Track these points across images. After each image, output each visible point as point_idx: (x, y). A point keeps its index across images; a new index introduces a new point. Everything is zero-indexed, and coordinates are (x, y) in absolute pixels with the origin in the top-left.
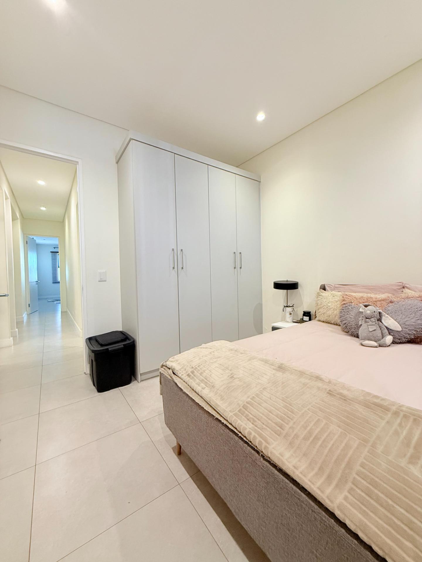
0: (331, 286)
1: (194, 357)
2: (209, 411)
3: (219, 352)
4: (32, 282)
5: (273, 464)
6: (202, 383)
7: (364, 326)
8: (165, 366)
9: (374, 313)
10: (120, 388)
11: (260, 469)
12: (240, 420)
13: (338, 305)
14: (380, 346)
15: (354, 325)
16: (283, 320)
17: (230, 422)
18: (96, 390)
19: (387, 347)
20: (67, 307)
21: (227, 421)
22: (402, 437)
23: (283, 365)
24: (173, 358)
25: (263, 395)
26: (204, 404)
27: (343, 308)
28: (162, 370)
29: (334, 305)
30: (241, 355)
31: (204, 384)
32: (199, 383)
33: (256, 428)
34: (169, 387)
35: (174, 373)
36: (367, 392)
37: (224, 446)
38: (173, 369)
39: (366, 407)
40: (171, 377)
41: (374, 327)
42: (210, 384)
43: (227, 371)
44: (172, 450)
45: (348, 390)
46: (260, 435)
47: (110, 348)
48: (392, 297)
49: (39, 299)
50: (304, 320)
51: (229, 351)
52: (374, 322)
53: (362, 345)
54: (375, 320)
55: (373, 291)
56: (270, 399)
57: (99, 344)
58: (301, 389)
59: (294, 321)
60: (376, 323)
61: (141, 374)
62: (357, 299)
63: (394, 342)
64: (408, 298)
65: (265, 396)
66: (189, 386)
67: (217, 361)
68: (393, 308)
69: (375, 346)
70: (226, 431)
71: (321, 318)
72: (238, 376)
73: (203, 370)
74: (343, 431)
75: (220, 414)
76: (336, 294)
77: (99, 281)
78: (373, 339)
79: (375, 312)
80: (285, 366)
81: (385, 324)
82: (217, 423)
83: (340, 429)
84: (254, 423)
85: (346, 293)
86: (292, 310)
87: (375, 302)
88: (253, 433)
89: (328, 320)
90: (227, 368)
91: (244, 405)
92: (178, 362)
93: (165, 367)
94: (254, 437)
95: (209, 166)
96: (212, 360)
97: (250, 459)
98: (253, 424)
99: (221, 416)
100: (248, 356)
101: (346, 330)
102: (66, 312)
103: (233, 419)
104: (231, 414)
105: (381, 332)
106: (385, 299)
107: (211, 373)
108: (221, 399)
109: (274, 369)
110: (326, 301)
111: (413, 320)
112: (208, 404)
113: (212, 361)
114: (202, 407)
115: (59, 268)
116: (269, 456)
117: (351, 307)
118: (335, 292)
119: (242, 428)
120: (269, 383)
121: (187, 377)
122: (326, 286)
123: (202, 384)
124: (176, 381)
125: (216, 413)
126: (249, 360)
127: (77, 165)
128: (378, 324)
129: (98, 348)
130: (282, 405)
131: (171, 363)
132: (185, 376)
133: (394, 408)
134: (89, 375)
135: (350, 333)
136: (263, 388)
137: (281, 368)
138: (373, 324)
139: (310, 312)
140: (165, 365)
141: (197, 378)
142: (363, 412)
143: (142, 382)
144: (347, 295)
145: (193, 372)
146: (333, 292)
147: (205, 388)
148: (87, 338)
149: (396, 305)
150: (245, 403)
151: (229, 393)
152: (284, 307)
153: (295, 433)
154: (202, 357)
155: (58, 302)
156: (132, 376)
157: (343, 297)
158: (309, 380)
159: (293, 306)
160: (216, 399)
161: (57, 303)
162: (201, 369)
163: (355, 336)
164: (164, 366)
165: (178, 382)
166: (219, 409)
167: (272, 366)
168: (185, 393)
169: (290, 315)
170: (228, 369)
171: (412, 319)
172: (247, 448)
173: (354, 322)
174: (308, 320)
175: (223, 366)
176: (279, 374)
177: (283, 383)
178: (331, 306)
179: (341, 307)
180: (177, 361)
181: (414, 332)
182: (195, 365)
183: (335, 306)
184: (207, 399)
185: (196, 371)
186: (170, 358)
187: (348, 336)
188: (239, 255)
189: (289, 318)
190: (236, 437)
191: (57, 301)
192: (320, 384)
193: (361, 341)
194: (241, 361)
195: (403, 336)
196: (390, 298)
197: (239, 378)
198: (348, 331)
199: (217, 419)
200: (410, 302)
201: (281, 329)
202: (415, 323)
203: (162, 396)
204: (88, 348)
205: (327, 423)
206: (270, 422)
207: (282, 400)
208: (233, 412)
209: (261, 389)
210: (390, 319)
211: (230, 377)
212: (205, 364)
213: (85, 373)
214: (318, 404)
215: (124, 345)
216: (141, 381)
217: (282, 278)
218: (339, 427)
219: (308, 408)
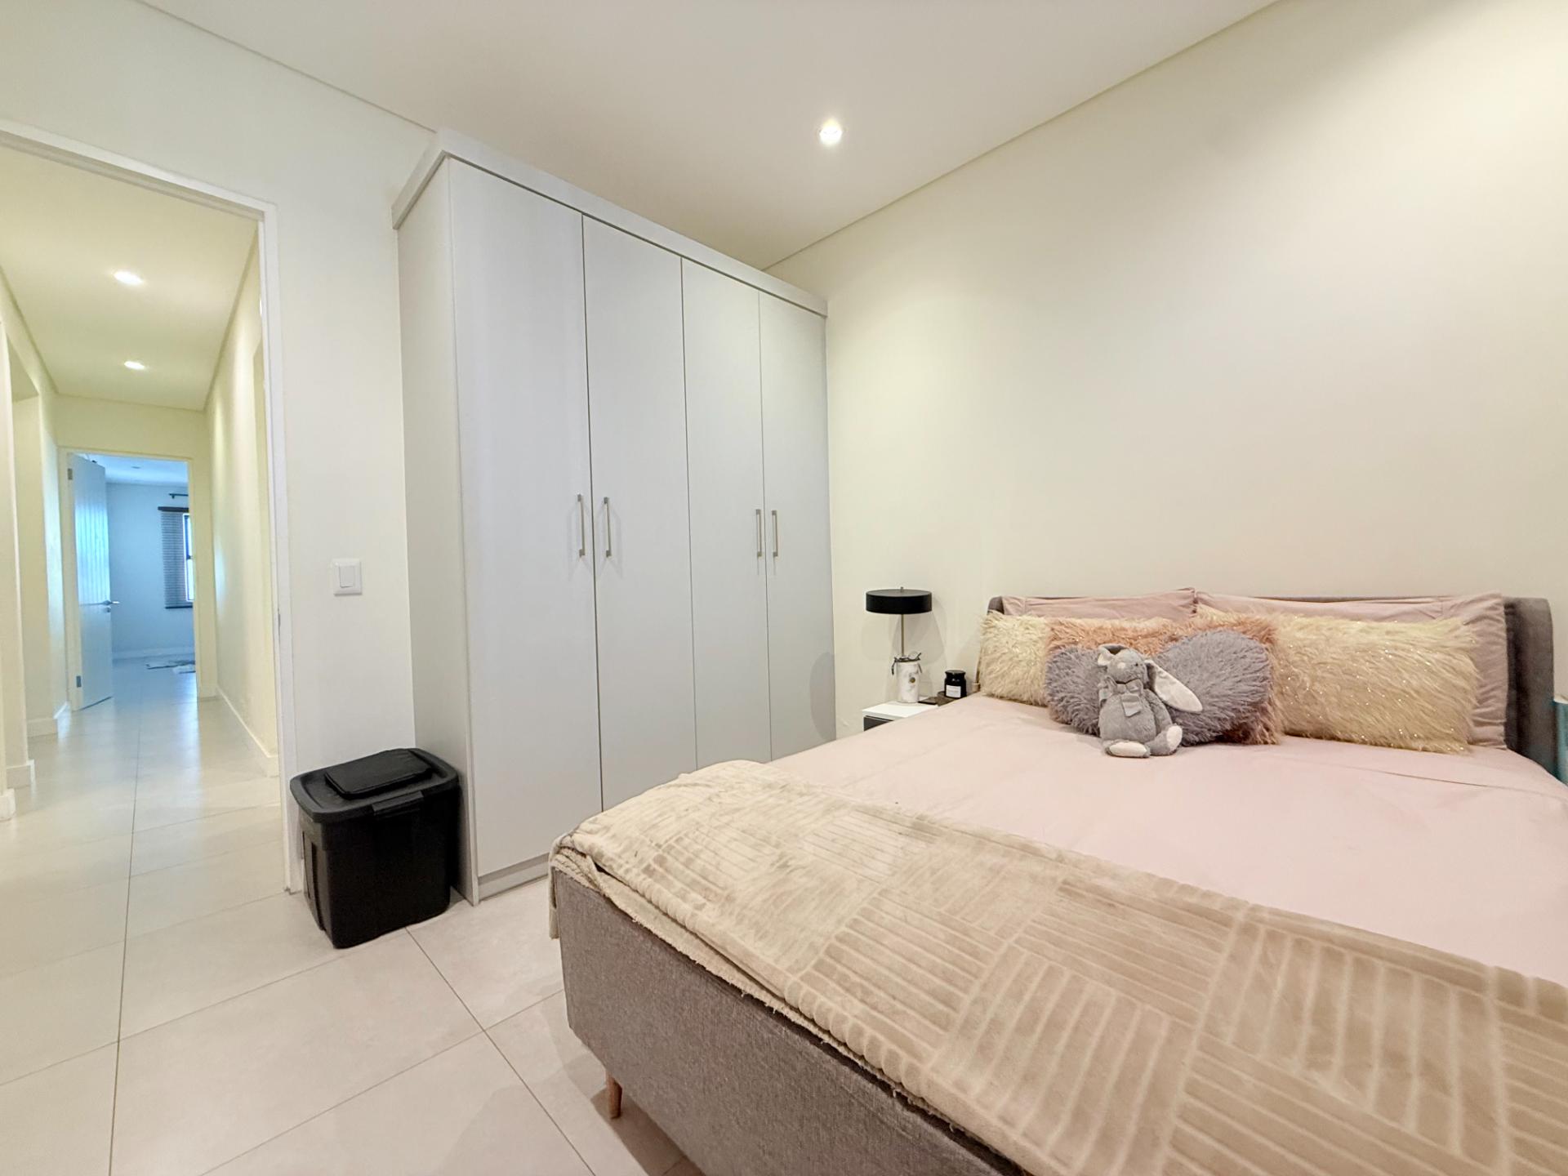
0: (1017, 601)
1: (660, 815)
2: (720, 974)
3: (734, 795)
4: (90, 605)
5: (934, 1117)
6: (693, 890)
7: (1113, 704)
8: (569, 848)
9: (1135, 668)
10: (412, 928)
11: (895, 1136)
12: (824, 993)
13: (1041, 650)
14: (1154, 754)
15: (1085, 701)
16: (894, 696)
17: (793, 1003)
18: (328, 943)
19: (1171, 754)
20: (219, 682)
21: (783, 1000)
22: (1276, 994)
23: (923, 820)
24: (594, 822)
25: (882, 910)
26: (702, 955)
27: (1055, 657)
28: (559, 862)
29: (1029, 652)
30: (800, 800)
31: (701, 894)
32: (683, 892)
33: (875, 1013)
34: (585, 913)
35: (600, 869)
36: (1161, 879)
37: (771, 1077)
38: (597, 855)
39: (1167, 920)
40: (591, 881)
41: (1136, 705)
42: (719, 891)
43: (767, 850)
44: (591, 1107)
45: (1114, 877)
46: (892, 1035)
47: (375, 803)
48: (1172, 626)
49: (116, 662)
50: (947, 695)
51: (764, 788)
52: (1136, 691)
53: (1109, 753)
54: (1137, 686)
55: (1123, 614)
56: (906, 921)
57: (339, 793)
58: (987, 885)
59: (921, 699)
60: (1141, 695)
61: (481, 880)
62: (1088, 633)
63: (1186, 743)
64: (1211, 626)
65: (887, 913)
66: (653, 905)
67: (732, 821)
68: (1179, 654)
69: (1142, 755)
70: (780, 1032)
71: (995, 688)
72: (801, 863)
73: (692, 851)
74: (1123, 995)
75: (757, 983)
76: (1034, 622)
77: (337, 595)
78: (1134, 736)
79: (1137, 665)
80: (929, 822)
81: (1161, 696)
82: (748, 1010)
83: (1112, 990)
84: (868, 1000)
85: (1061, 619)
86: (916, 669)
87: (1133, 641)
88: (869, 1031)
89: (1013, 693)
90: (764, 841)
91: (830, 946)
92: (609, 834)
93: (570, 851)
94: (873, 1042)
95: (683, 259)
96: (718, 820)
97: (860, 1111)
98: (863, 1001)
99: (762, 987)
100: (820, 802)
101: (1064, 717)
102: (217, 699)
103: (802, 994)
104: (794, 979)
105: (1153, 717)
106: (1157, 632)
107: (718, 858)
108: (755, 935)
109: (900, 834)
110: (1007, 643)
111: (1228, 683)
112: (717, 953)
113: (717, 823)
114: (698, 964)
115: (190, 561)
116: (924, 1096)
117: (1075, 656)
118: (1029, 618)
119: (831, 1017)
120: (893, 875)
121: (643, 876)
122: (1005, 602)
123: (693, 895)
124: (608, 892)
125: (747, 981)
126: (827, 811)
127: (261, 224)
128: (1147, 697)
129: (337, 807)
130: (942, 936)
131: (589, 837)
132: (638, 875)
133: (1240, 916)
134: (302, 896)
135: (1075, 723)
136: (879, 890)
137: (921, 829)
138: (1134, 697)
139: (964, 674)
140: (570, 845)
141: (676, 877)
142: (1162, 935)
143: (483, 903)
144: (1061, 624)
145: (661, 861)
146: (1025, 617)
147: (704, 904)
148: (294, 779)
149: (1185, 646)
150: (834, 941)
151: (778, 915)
152: (895, 661)
153: (989, 1015)
154: (685, 813)
155: (188, 667)
156: (452, 889)
157: (1053, 629)
158: (1003, 856)
159: (919, 659)
160: (740, 938)
161: (181, 673)
162: (685, 848)
163: (1087, 732)
164: (565, 847)
165: (615, 894)
166: (753, 966)
167: (895, 825)
168: (641, 925)
169: (912, 684)
170: (768, 843)
171: (1225, 680)
172: (850, 1078)
173: (1084, 694)
174: (959, 696)
175: (751, 835)
176: (919, 847)
177: (933, 872)
178: (1022, 653)
179: (1051, 657)
180: (607, 828)
181: (1232, 714)
182: (668, 837)
183: (1030, 654)
184: (714, 939)
185: (672, 856)
186: (583, 821)
187: (1071, 732)
188: (769, 518)
189: (908, 691)
190: (812, 1047)
191: (183, 665)
192: (1036, 868)
193: (1107, 744)
194: (804, 818)
195: (1204, 725)
196: (1170, 629)
197: (804, 868)
198: (1069, 719)
199: (750, 997)
200: (1218, 637)
201: (891, 723)
202: (1233, 691)
203: (557, 941)
204: (297, 807)
205: (1074, 977)
206: (914, 990)
207: (943, 923)
208: (800, 970)
209: (875, 895)
210: (1174, 683)
211: (778, 865)
212: (697, 833)
213: (288, 890)
214: (1039, 923)
215: (423, 792)
216: (480, 901)
217: (890, 584)
218: (1109, 983)
219: (1015, 936)
